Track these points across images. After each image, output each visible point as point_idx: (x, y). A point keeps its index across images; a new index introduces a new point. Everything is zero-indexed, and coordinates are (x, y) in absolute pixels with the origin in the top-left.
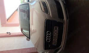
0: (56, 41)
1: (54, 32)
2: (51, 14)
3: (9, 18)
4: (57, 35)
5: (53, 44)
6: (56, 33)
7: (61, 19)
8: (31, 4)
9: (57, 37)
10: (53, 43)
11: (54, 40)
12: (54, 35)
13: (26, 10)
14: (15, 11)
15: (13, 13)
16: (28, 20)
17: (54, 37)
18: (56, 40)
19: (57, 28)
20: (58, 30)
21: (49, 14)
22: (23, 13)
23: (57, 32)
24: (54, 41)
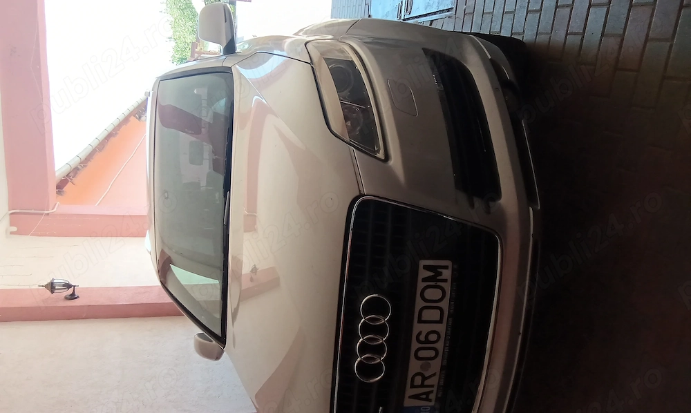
0: (434, 381)
1: (419, 303)
2: (396, 162)
3: (75, 171)
4: (441, 328)
5: (408, 403)
6: (435, 315)
7: (478, 203)
8: (245, 75)
9: (440, 346)
10: (410, 392)
11: (414, 366)
12: (417, 328)
13: (207, 117)
14: (126, 120)
15: (110, 136)
16: (219, 195)
17: (415, 345)
18: (436, 366)
19: (447, 274)
20: (447, 286)
21: (381, 155)
22: (185, 138)
23: (445, 304)
24: (418, 380)
